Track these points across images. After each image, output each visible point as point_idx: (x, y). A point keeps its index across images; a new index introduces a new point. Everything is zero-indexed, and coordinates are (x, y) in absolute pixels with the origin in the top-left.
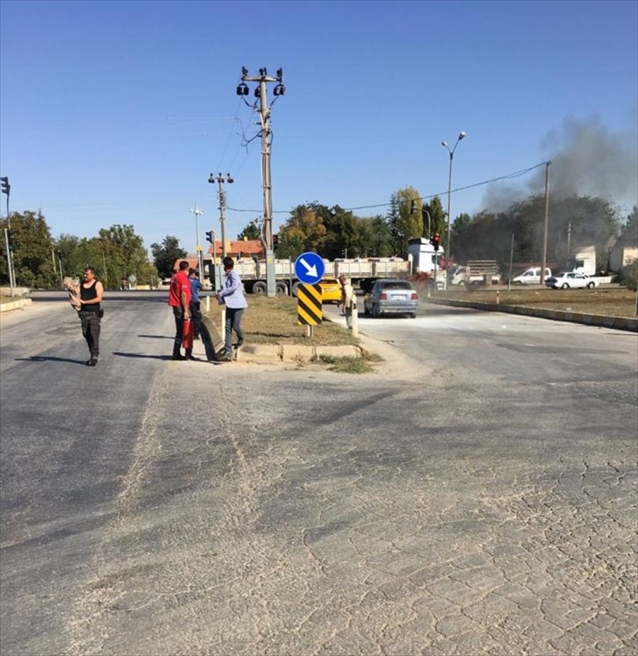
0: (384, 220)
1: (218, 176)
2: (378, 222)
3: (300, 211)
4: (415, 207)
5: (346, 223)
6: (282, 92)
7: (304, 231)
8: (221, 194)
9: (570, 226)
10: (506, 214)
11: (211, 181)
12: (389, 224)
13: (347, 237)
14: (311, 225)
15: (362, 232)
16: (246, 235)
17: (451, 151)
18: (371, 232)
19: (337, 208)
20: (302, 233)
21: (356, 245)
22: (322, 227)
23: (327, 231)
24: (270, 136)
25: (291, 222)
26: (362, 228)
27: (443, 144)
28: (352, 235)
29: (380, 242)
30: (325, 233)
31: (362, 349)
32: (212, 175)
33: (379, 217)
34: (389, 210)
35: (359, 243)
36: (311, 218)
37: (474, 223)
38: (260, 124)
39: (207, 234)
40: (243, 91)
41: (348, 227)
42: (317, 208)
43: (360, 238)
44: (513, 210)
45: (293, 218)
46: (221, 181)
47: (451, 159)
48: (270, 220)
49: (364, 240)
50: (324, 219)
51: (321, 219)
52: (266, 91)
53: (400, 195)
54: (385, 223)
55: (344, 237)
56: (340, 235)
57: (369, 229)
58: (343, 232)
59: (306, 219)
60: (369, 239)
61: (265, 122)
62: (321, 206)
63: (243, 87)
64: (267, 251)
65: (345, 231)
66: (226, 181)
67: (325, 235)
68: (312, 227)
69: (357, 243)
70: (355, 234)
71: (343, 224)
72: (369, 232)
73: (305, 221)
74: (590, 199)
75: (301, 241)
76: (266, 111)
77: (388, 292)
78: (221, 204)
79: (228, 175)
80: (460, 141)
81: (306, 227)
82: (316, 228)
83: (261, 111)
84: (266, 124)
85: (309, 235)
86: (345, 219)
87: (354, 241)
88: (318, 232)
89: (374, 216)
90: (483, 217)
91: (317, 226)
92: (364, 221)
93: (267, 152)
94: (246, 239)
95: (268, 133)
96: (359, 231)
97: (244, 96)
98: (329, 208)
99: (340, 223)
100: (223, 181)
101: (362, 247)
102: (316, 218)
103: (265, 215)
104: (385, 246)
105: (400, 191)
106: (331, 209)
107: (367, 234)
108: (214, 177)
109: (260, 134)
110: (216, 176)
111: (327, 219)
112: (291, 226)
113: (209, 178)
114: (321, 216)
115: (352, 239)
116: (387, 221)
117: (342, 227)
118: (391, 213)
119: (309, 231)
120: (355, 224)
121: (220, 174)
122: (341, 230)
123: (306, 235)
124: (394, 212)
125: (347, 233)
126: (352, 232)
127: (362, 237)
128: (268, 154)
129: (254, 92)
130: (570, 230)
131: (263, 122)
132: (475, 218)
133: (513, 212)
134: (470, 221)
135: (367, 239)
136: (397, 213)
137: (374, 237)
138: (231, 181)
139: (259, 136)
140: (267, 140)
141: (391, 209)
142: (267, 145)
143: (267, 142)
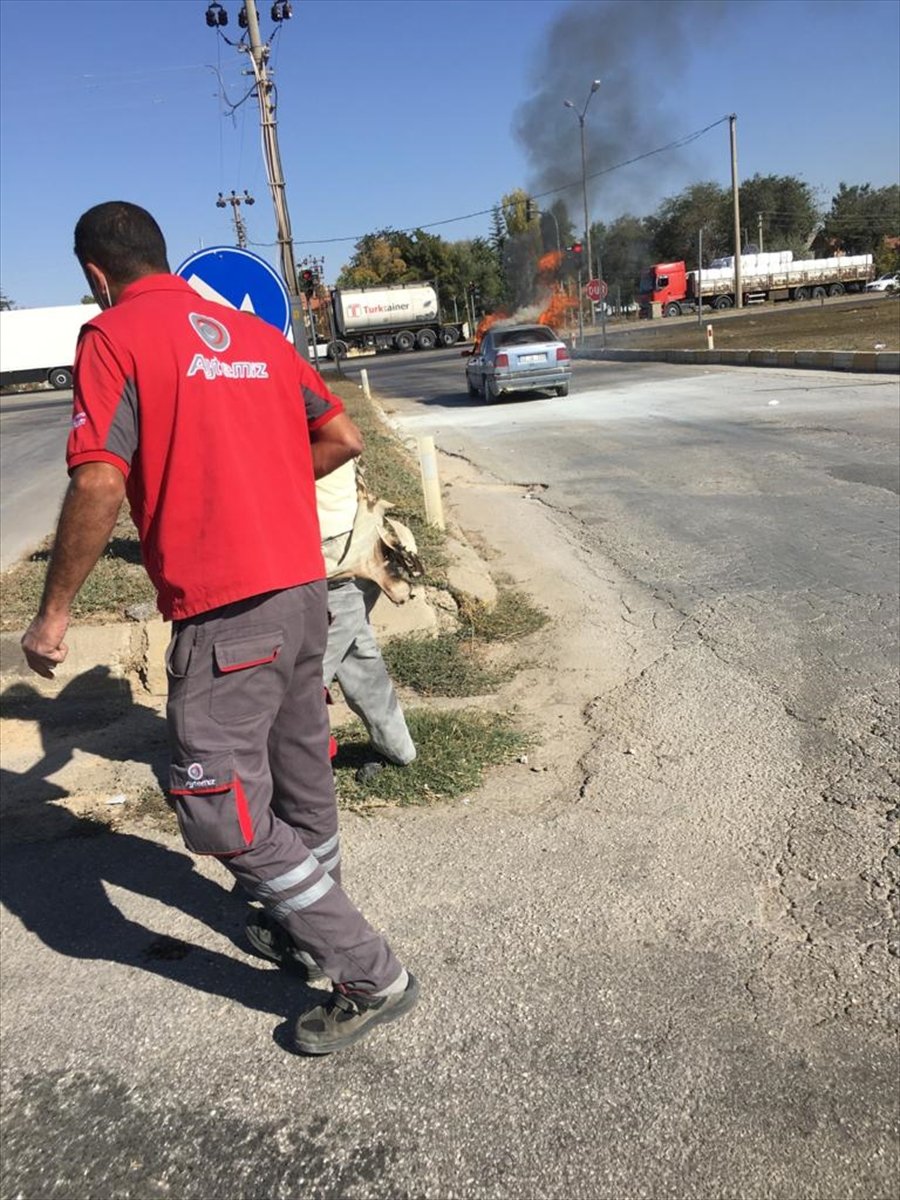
0: (486, 243)
1: (231, 196)
2: (478, 246)
3: (368, 243)
4: (532, 210)
5: (432, 252)
6: (286, 15)
7: (376, 270)
8: (238, 223)
9: (760, 218)
10: (656, 217)
11: (221, 204)
12: (493, 248)
13: (436, 272)
14: (385, 261)
15: (456, 262)
17: (582, 114)
18: (469, 262)
19: (419, 233)
20: (373, 274)
21: (449, 283)
22: (401, 263)
23: (408, 267)
24: (271, 94)
25: (358, 260)
26: (456, 256)
28: (443, 268)
29: (484, 274)
30: (404, 270)
31: (456, 596)
32: (220, 195)
33: (478, 240)
34: (491, 228)
35: (454, 278)
36: (384, 251)
37: (612, 234)
38: (253, 73)
40: (217, 17)
41: (436, 257)
42: (392, 237)
43: (455, 271)
44: (664, 209)
45: (358, 254)
46: (235, 203)
48: (289, 243)
49: (460, 273)
50: (402, 251)
51: (397, 251)
52: (258, 14)
53: (506, 203)
54: (488, 247)
55: (432, 272)
56: (426, 270)
57: (467, 258)
58: (429, 264)
59: (376, 253)
60: (468, 272)
61: (261, 69)
62: (397, 232)
63: (216, 11)
65: (433, 264)
66: (242, 202)
67: (405, 273)
68: (385, 264)
69: (451, 279)
70: (446, 266)
71: (428, 254)
72: (466, 261)
73: (375, 256)
74: (777, 179)
76: (260, 49)
77: (511, 351)
78: (241, 238)
79: (246, 193)
80: (594, 94)
81: (377, 264)
82: (391, 265)
83: (252, 49)
84: (264, 72)
85: (382, 276)
86: (430, 247)
87: (446, 277)
88: (395, 270)
89: (472, 238)
90: (624, 224)
91: (393, 262)
92: (458, 245)
93: (271, 121)
95: (269, 88)
96: (452, 261)
97: (220, 26)
98: (408, 235)
99: (423, 252)
100: (238, 203)
101: (459, 283)
102: (391, 251)
103: (280, 235)
104: (491, 280)
105: (506, 196)
106: (411, 236)
107: (465, 264)
108: (224, 198)
109: (254, 92)
110: (227, 196)
111: (407, 251)
112: (357, 266)
113: (217, 200)
114: (396, 246)
115: (443, 275)
116: (490, 245)
117: (427, 258)
118: (495, 232)
119: (382, 268)
120: (445, 252)
121: (233, 193)
122: (426, 262)
123: (380, 276)
124: (499, 230)
125: (436, 266)
126: (442, 263)
127: (457, 270)
128: (272, 125)
129: (237, 19)
130: (760, 224)
131: (257, 72)
132: (612, 227)
133: (665, 213)
134: (607, 232)
135: (465, 271)
136: (504, 231)
137: (475, 268)
138: (250, 202)
139: (252, 96)
140: (268, 101)
141: (495, 226)
142: (268, 110)
143: (269, 105)
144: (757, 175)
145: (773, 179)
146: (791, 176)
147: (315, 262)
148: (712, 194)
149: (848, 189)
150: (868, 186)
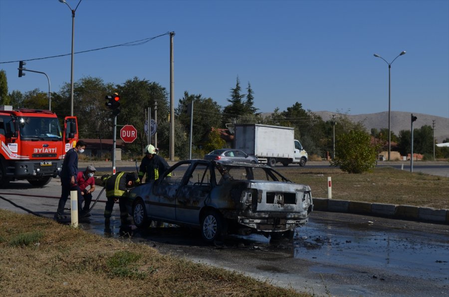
47: (73, 16)
130: (156, 108)
145: (146, 82)
148: (97, 85)
149: (189, 96)
150: (200, 96)
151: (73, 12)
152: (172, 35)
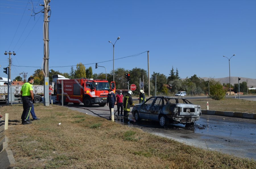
1: (9, 52)
3: (38, 71)
8: (10, 59)
11: (6, 54)
14: (42, 76)
16: (16, 79)
19: (52, 70)
20: (39, 79)
24: (50, 12)
25: (35, 75)
27: (109, 42)
32: (6, 51)
38: (44, 6)
39: (4, 69)
45: (35, 73)
46: (10, 54)
47: (114, 47)
61: (47, 5)
64: (45, 78)
66: (12, 54)
73: (40, 74)
75: (39, 81)
78: (10, 63)
79: (14, 52)
81: (40, 76)
93: (48, 20)
94: (17, 80)
95: (48, 11)
98: (49, 70)
103: (45, 56)
108: (7, 53)
116: (70, 75)
121: (10, 52)
128: (48, 22)
136: (73, 73)
138: (14, 54)
139: (42, 12)
140: (47, 14)
141: (71, 71)
142: (47, 17)
143: (48, 16)
144: (136, 68)
145: (140, 69)
146: (143, 69)
147: (25, 74)
148: (123, 70)
149: (155, 73)
150: (159, 73)
151: (114, 46)
152: (148, 52)
